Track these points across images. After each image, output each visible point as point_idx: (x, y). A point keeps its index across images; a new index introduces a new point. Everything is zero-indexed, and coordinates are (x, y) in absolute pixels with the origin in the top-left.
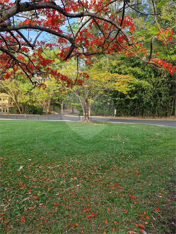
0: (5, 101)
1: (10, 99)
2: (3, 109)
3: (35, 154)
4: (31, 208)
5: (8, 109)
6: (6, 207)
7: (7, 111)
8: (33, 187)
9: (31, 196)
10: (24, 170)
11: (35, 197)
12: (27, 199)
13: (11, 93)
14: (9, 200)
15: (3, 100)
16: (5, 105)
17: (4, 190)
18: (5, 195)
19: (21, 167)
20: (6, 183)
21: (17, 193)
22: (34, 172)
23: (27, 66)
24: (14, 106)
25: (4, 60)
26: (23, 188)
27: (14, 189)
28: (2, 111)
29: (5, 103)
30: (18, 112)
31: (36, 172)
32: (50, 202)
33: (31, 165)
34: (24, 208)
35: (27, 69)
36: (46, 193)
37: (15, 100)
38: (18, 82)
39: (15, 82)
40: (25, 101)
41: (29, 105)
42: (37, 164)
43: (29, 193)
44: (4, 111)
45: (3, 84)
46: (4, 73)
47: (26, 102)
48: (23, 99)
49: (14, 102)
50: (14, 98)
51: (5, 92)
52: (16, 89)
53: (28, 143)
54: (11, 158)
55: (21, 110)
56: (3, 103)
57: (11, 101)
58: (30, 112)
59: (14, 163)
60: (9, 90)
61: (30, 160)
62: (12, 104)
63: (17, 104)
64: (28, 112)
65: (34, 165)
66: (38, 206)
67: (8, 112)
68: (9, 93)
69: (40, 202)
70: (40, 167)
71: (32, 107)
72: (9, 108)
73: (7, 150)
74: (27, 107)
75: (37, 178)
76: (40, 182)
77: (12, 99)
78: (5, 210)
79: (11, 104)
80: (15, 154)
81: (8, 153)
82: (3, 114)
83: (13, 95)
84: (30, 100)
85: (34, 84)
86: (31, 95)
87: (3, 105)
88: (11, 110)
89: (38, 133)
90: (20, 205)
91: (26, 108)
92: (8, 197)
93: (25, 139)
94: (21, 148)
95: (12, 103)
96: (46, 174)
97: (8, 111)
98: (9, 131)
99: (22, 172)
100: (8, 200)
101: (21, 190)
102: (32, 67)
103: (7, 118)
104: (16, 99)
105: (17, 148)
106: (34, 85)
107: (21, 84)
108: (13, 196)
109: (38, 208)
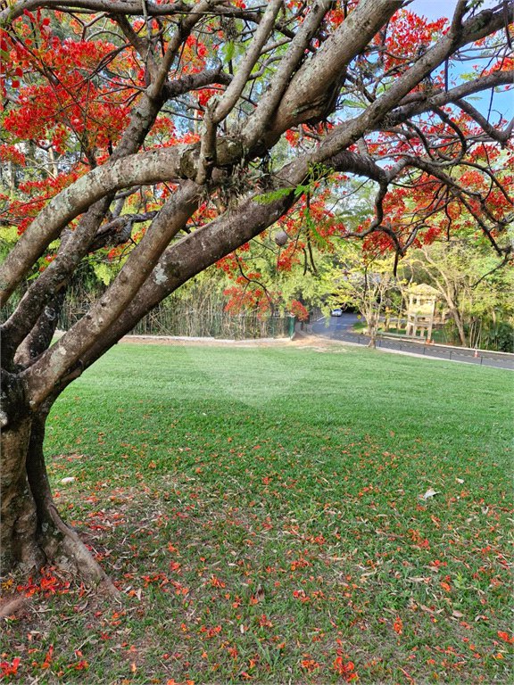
0: (425, 305)
1: (440, 302)
2: (419, 328)
3: (478, 469)
4: (429, 610)
5: (430, 330)
6: (367, 574)
7: (426, 334)
8: (449, 557)
9: (436, 578)
10: (434, 502)
11: (445, 585)
12: (422, 579)
13: (444, 285)
14: (378, 563)
15: (422, 304)
16: (424, 318)
17: (373, 532)
18: (370, 545)
19: (430, 493)
20: (382, 518)
21: (401, 554)
22: (463, 520)
23: (483, 202)
24: (447, 322)
25: (424, 191)
26: (419, 548)
27: (396, 539)
28: (414, 331)
29: (422, 311)
30: (457, 339)
31: (470, 520)
32: (487, 622)
33: (459, 495)
34: (407, 598)
35: (483, 208)
36: (483, 593)
37: (451, 305)
38: (468, 252)
39: (459, 251)
40: (480, 308)
41: (492, 321)
42: (477, 499)
43: (433, 568)
44: (418, 333)
45: (425, 260)
46: (422, 227)
47: (485, 313)
48: (479, 302)
49: (448, 310)
50: (449, 297)
51: (429, 281)
52: (459, 274)
53: (466, 432)
54: (409, 459)
55: (467, 335)
56: (419, 312)
57: (441, 308)
58: (492, 342)
59: (415, 475)
60: (440, 275)
61: (461, 481)
62: (443, 316)
63: (456, 316)
64: (487, 343)
65: (469, 499)
66: (449, 614)
67: (429, 338)
68: (438, 284)
69: (455, 605)
70: (485, 512)
71: (500, 328)
72: (434, 326)
73: (404, 436)
74: (487, 328)
75: (469, 539)
76: (474, 553)
77: (445, 301)
78: (363, 580)
79: (440, 314)
80: (421, 452)
81: (405, 443)
82: (415, 341)
83: (448, 289)
84: (499, 305)
85: (504, 254)
86: (501, 290)
87: (419, 316)
88: (438, 333)
89: (503, 409)
90: (399, 587)
91: (483, 329)
92: (377, 553)
93: (459, 420)
94: (441, 441)
95: (444, 312)
96: (498, 538)
97: (430, 333)
98: (421, 389)
99: (429, 507)
100: (375, 561)
101: (414, 551)
102: (500, 202)
103: (424, 354)
104: (456, 302)
105: (429, 438)
106: (503, 258)
107: (478, 258)
108: (388, 558)
109: (446, 620)
